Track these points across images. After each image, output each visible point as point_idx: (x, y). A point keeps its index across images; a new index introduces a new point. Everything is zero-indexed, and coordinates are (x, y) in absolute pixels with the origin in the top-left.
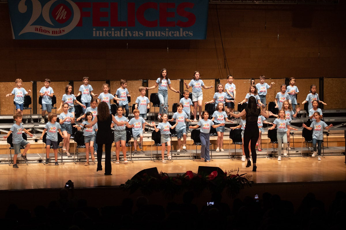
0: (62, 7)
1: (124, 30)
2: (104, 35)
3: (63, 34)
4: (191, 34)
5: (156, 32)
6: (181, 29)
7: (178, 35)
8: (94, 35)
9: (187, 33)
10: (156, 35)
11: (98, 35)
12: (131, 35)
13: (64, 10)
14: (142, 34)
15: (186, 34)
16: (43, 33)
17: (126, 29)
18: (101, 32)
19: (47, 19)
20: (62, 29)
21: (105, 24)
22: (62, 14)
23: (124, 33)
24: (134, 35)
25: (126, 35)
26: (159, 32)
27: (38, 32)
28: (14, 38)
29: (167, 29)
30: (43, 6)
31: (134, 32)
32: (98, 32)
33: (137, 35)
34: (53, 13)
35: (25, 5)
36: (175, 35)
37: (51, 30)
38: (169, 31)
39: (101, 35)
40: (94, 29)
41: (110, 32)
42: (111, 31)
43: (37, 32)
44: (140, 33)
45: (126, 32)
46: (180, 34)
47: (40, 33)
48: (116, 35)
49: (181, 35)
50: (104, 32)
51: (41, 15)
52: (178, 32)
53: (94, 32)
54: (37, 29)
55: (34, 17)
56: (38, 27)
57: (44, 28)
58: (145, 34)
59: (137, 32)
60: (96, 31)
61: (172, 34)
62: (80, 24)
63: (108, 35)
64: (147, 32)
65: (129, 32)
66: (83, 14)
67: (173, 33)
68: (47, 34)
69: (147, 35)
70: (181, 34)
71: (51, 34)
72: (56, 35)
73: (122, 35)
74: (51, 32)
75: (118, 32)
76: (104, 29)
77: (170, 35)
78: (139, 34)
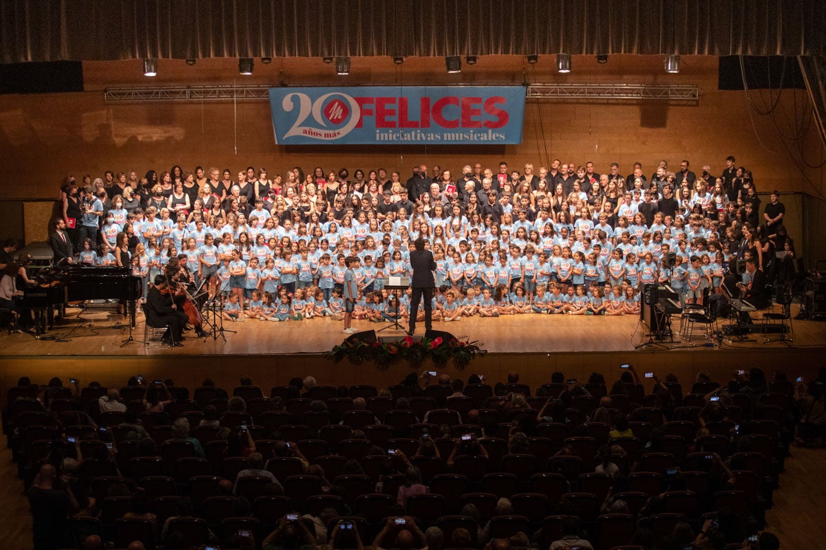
0: (337, 103)
1: (416, 132)
2: (391, 139)
3: (338, 137)
4: (503, 137)
5: (457, 135)
6: (490, 131)
7: (486, 139)
8: (378, 139)
9: (497, 135)
10: (457, 139)
11: (382, 139)
12: (424, 139)
13: (340, 107)
14: (439, 137)
15: (496, 138)
16: (313, 136)
17: (419, 131)
18: (386, 135)
19: (318, 118)
20: (336, 131)
21: (391, 125)
22: (337, 112)
23: (416, 137)
24: (429, 139)
25: (419, 139)
26: (461, 135)
27: (307, 135)
28: (277, 143)
29: (472, 131)
30: (313, 102)
31: (429, 135)
32: (382, 135)
33: (433, 139)
34: (326, 111)
35: (292, 101)
36: (482, 139)
37: (323, 132)
38: (474, 133)
39: (386, 139)
40: (378, 131)
41: (398, 135)
42: (399, 133)
43: (305, 135)
44: (437, 136)
45: (419, 135)
46: (488, 137)
47: (310, 136)
48: (405, 139)
49: (490, 139)
50: (390, 135)
51: (311, 112)
52: (485, 135)
53: (378, 135)
54: (305, 132)
55: (302, 117)
56: (307, 129)
57: (314, 130)
58: (442, 137)
59: (432, 135)
60: (380, 133)
61: (478, 138)
62: (360, 125)
63: (395, 138)
64: (445, 135)
65: (423, 135)
66: (364, 112)
67: (479, 135)
68: (318, 137)
69: (445, 139)
70: (490, 137)
71: (323, 138)
72: (329, 139)
73: (413, 139)
74: (323, 136)
75: (409, 134)
76: (391, 131)
77: (476, 138)
78: (434, 137)
